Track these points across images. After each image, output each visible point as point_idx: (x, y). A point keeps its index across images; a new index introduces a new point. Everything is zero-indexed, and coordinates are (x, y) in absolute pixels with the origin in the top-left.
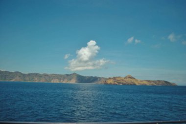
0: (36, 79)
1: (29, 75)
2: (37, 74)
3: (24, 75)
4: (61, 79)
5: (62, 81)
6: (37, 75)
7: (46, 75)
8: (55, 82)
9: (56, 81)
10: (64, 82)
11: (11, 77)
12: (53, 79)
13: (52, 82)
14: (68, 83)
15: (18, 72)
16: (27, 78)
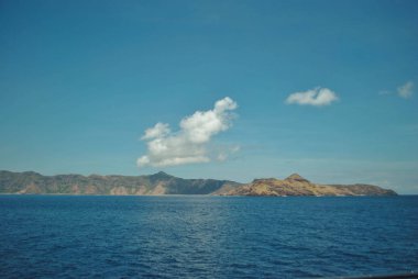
0: (76, 187)
1: (58, 178)
2: (76, 176)
3: (47, 179)
4: (131, 187)
5: (133, 190)
6: (75, 178)
7: (96, 178)
8: (118, 194)
9: (122, 192)
10: (139, 194)
11: (16, 184)
12: (113, 186)
13: (112, 193)
14: (147, 195)
15: (32, 173)
16: (55, 187)
